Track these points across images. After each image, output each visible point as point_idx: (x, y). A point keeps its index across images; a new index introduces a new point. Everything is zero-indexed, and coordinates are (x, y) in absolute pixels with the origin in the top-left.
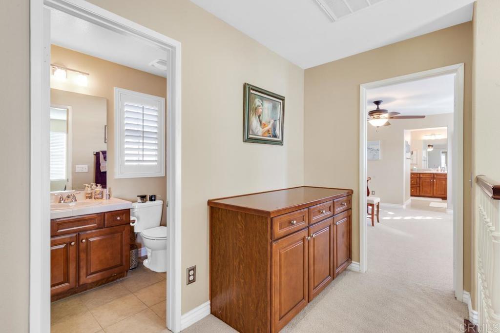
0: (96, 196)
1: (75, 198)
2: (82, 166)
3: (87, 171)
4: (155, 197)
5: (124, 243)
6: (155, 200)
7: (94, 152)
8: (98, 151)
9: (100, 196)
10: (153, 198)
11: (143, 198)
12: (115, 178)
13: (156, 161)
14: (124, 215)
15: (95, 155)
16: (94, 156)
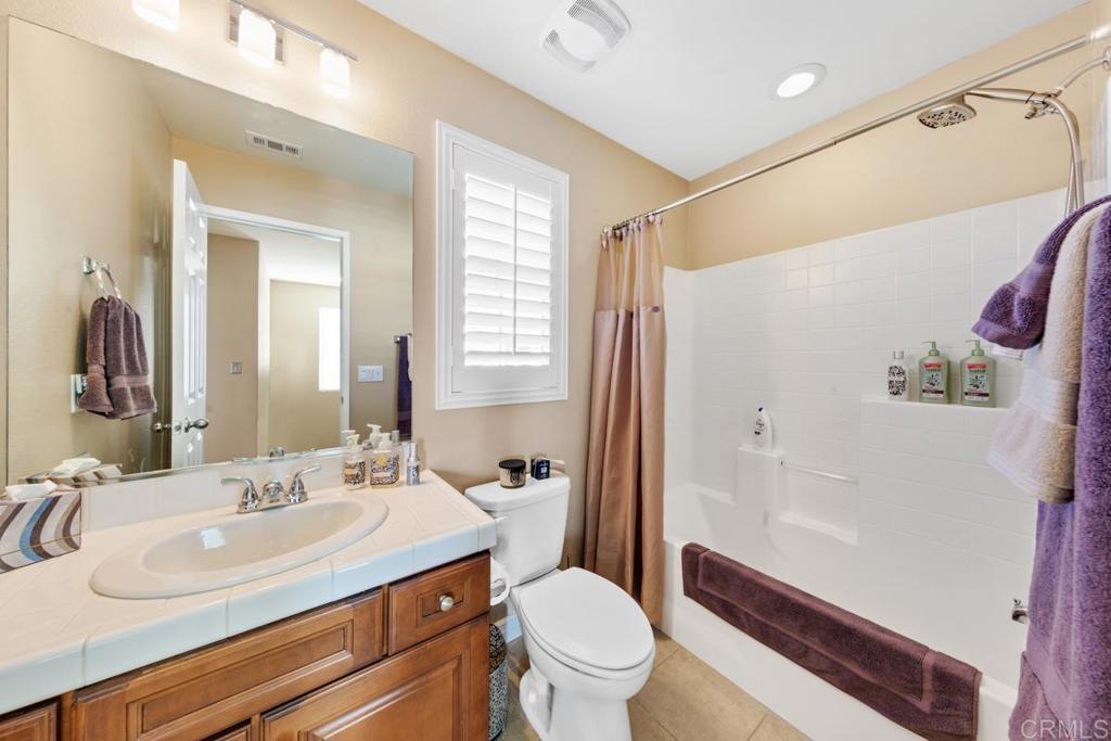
0: (376, 475)
1: (302, 487)
2: (373, 367)
3: (381, 379)
4: (548, 467)
5: (465, 703)
6: (548, 475)
7: (396, 337)
8: (403, 334)
9: (388, 474)
10: (544, 470)
11: (515, 468)
12: (437, 408)
13: (543, 354)
14: (467, 585)
15: (398, 342)
16: (396, 345)
